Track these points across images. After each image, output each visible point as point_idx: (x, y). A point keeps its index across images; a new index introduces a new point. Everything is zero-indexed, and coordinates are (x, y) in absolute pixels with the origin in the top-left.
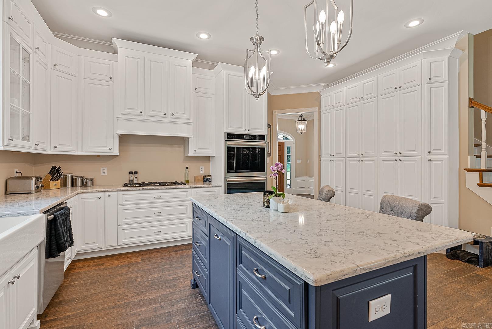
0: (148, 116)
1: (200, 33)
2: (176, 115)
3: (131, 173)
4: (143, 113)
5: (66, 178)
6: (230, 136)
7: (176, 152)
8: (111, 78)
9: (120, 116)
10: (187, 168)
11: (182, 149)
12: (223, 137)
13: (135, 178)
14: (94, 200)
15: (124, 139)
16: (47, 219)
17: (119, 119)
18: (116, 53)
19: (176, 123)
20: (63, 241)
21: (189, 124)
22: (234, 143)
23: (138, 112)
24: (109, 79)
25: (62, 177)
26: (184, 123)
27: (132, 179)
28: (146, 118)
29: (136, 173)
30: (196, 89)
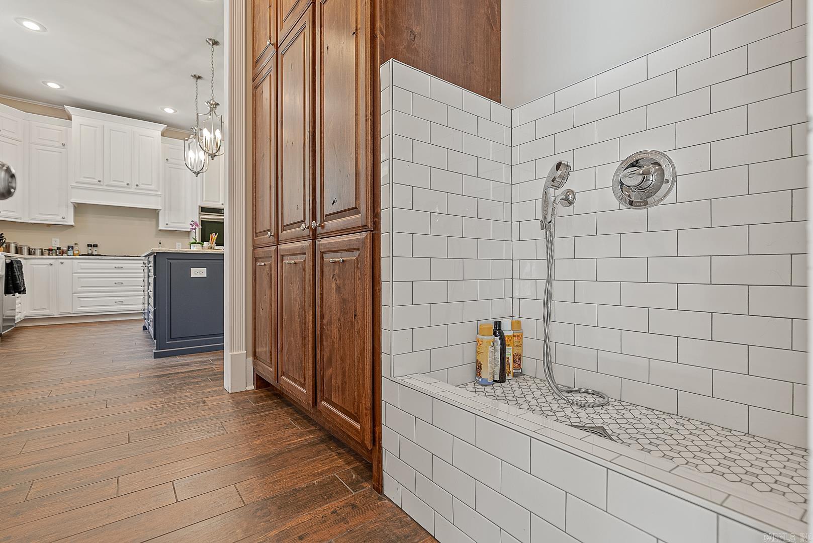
0: (107, 186)
2: (141, 186)
3: (89, 245)
4: (102, 183)
5: (9, 246)
6: (204, 210)
7: (146, 225)
8: (64, 145)
9: (74, 184)
10: (160, 244)
11: (154, 223)
12: (197, 211)
13: (94, 251)
14: (45, 266)
15: (79, 208)
16: (6, 261)
17: (73, 187)
18: (70, 119)
19: (141, 194)
20: (18, 282)
21: (158, 195)
22: (208, 217)
23: (96, 181)
24: (62, 146)
25: (4, 245)
26: (151, 195)
27: (90, 252)
28: (105, 188)
29: (96, 246)
30: (167, 160)
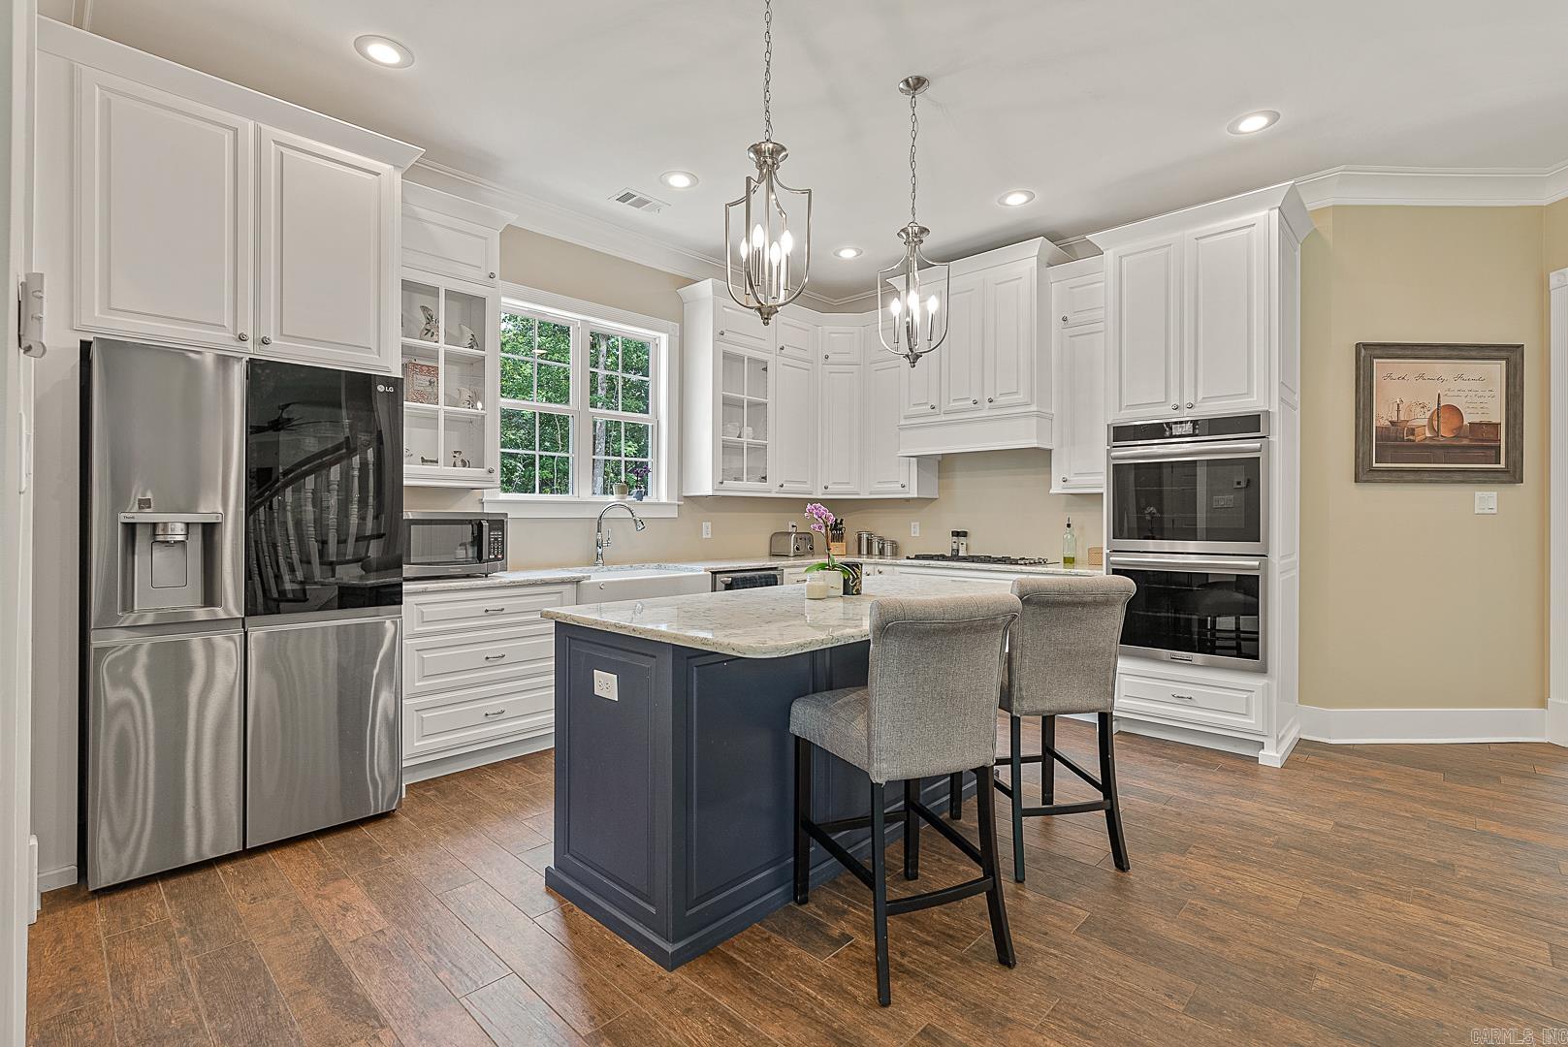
0: (947, 412)
1: (1006, 196)
2: (1001, 400)
3: (956, 534)
4: (937, 410)
6: (1122, 434)
10: (1069, 526)
13: (962, 545)
17: (902, 428)
19: (998, 418)
21: (1027, 415)
23: (927, 408)
26: (1017, 416)
27: (955, 547)
28: (947, 417)
29: (965, 534)
30: (1065, 319)
